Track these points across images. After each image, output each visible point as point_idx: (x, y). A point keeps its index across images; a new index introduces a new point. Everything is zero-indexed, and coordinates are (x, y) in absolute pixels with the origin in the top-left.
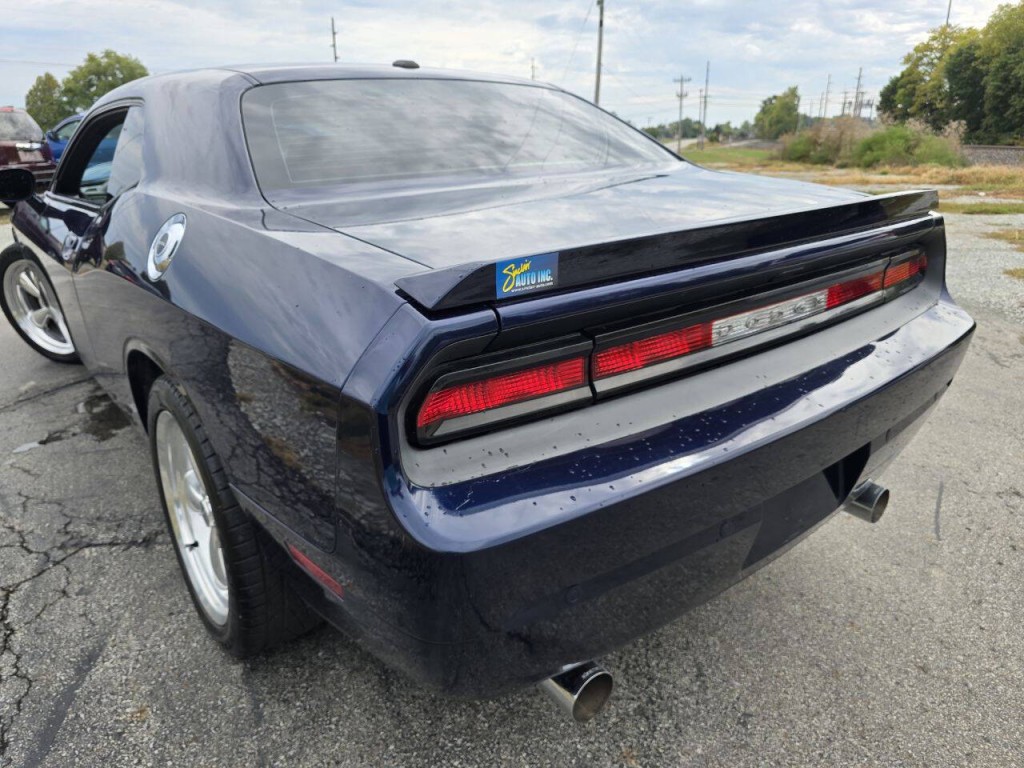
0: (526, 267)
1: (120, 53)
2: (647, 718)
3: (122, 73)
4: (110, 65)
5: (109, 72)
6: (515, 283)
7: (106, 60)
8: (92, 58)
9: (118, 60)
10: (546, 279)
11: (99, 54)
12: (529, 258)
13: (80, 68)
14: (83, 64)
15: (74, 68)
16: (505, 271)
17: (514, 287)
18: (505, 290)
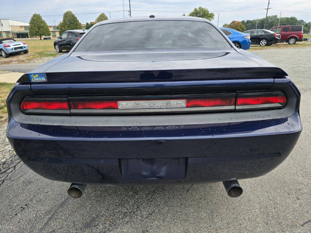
0: (37, 76)
1: (203, 8)
2: (124, 216)
3: (202, 13)
4: (200, 11)
5: (199, 13)
6: (35, 79)
7: (199, 10)
8: (196, 9)
9: (202, 9)
10: (44, 79)
11: (197, 8)
12: (37, 74)
13: (192, 12)
14: (193, 11)
15: (191, 13)
16: (32, 76)
17: (35, 80)
18: (33, 81)
